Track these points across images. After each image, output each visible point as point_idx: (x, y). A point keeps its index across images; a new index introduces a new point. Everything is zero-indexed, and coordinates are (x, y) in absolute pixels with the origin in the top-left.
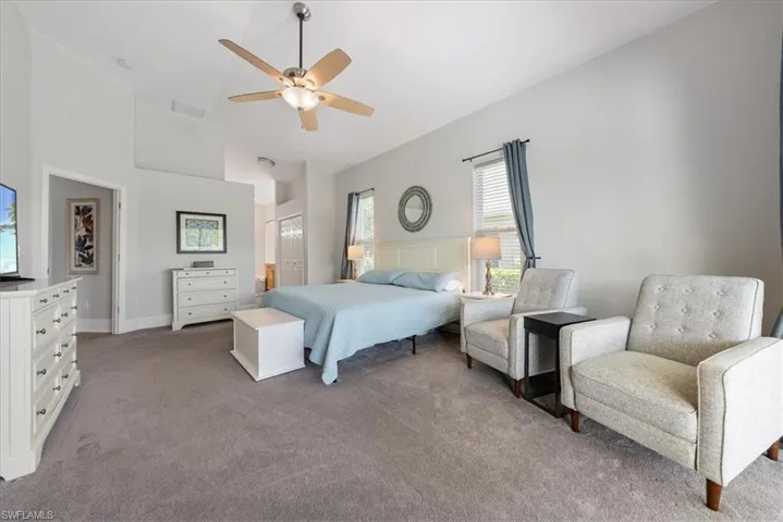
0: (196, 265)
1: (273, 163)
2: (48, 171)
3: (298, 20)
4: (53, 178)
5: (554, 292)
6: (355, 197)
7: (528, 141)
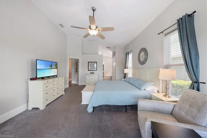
0: (91, 73)
1: (110, 48)
2: (69, 57)
3: (93, 11)
4: (69, 58)
5: (199, 111)
6: (127, 54)
7: (195, 12)
